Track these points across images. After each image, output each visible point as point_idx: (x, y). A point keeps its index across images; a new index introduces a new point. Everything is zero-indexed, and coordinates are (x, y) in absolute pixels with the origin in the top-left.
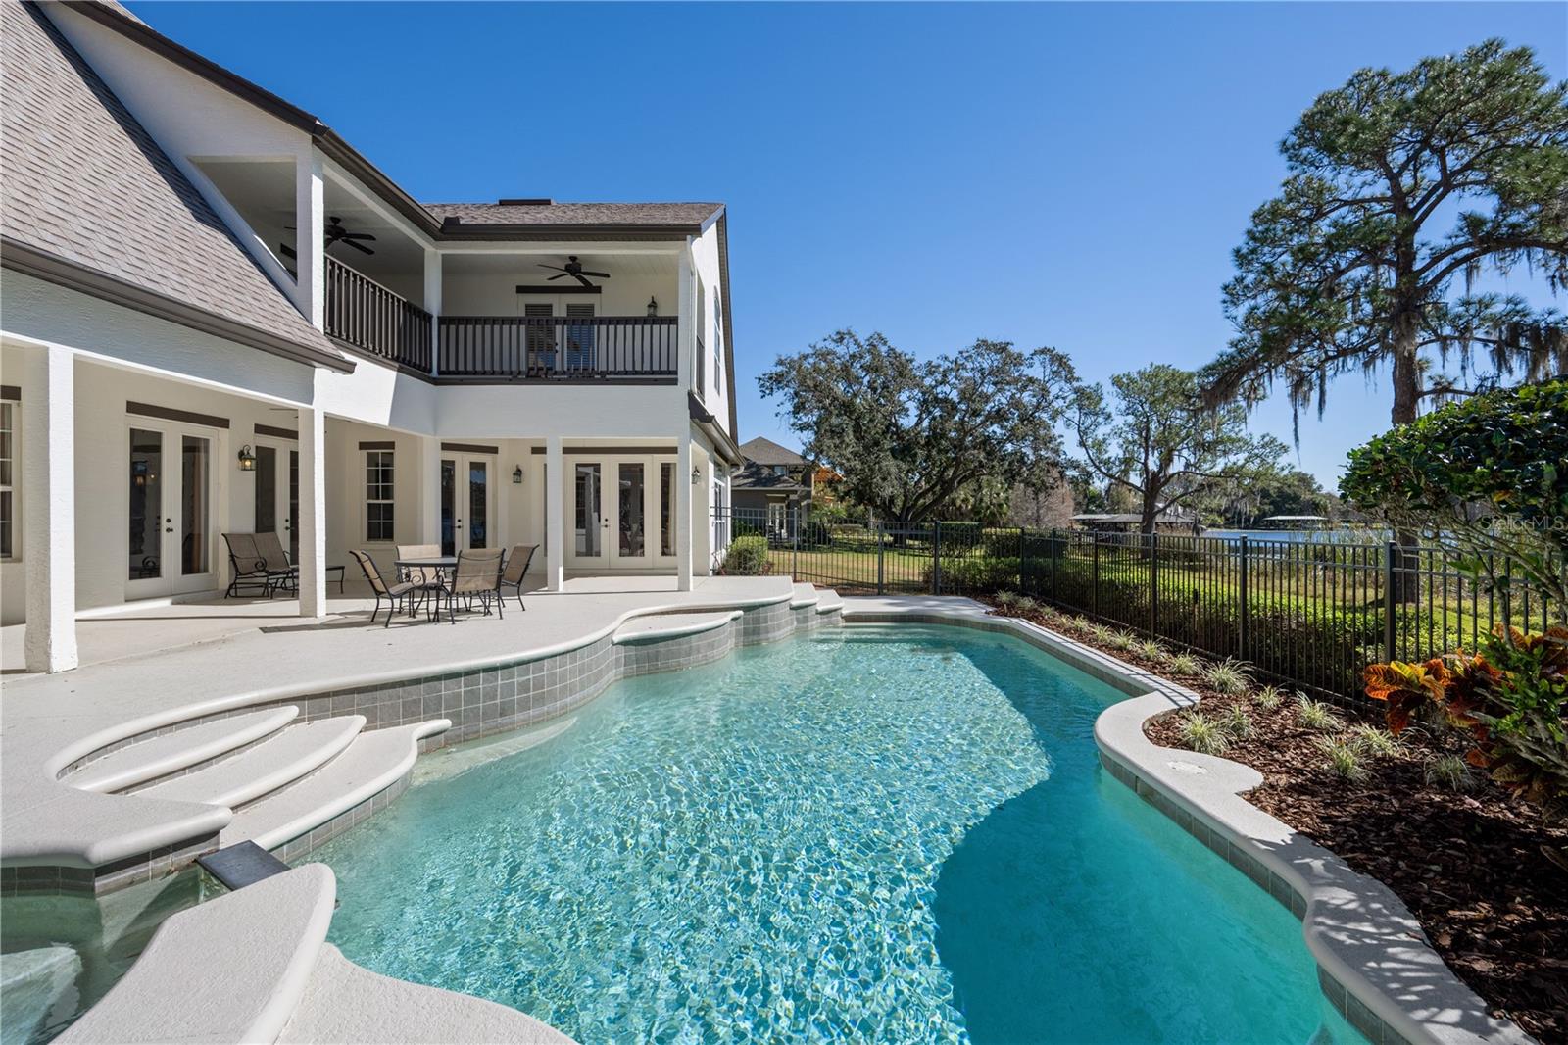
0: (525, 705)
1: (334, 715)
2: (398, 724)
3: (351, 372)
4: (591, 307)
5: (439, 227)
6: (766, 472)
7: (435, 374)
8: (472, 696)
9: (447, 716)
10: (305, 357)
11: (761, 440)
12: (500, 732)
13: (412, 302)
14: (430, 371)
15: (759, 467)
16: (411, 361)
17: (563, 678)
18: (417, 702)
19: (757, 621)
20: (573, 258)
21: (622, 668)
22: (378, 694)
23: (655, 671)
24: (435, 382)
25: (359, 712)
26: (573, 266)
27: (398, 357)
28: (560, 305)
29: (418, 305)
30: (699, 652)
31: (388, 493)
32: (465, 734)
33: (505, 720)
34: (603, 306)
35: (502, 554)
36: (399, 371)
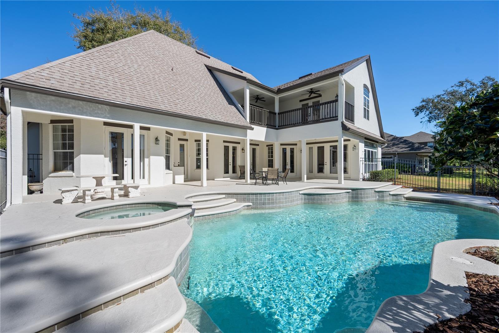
0: (269, 204)
1: (231, 198)
2: (242, 202)
3: (253, 130)
4: (319, 101)
5: (276, 91)
6: (416, 145)
7: (277, 127)
8: (257, 199)
9: (251, 202)
10: (245, 128)
11: (421, 132)
12: (263, 209)
13: (271, 111)
14: (276, 126)
15: (413, 144)
16: (271, 125)
17: (280, 199)
18: (245, 198)
19: (357, 194)
20: (311, 89)
21: (304, 201)
22: (238, 195)
23: (313, 203)
24: (277, 129)
25: (235, 198)
26: (312, 91)
27: (267, 124)
28: (310, 103)
29: (273, 111)
30: (329, 200)
31: (272, 157)
32: (255, 207)
33: (264, 206)
34: (322, 100)
35: (278, 170)
36: (267, 128)
